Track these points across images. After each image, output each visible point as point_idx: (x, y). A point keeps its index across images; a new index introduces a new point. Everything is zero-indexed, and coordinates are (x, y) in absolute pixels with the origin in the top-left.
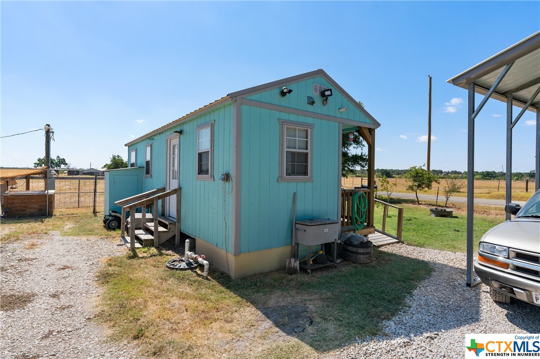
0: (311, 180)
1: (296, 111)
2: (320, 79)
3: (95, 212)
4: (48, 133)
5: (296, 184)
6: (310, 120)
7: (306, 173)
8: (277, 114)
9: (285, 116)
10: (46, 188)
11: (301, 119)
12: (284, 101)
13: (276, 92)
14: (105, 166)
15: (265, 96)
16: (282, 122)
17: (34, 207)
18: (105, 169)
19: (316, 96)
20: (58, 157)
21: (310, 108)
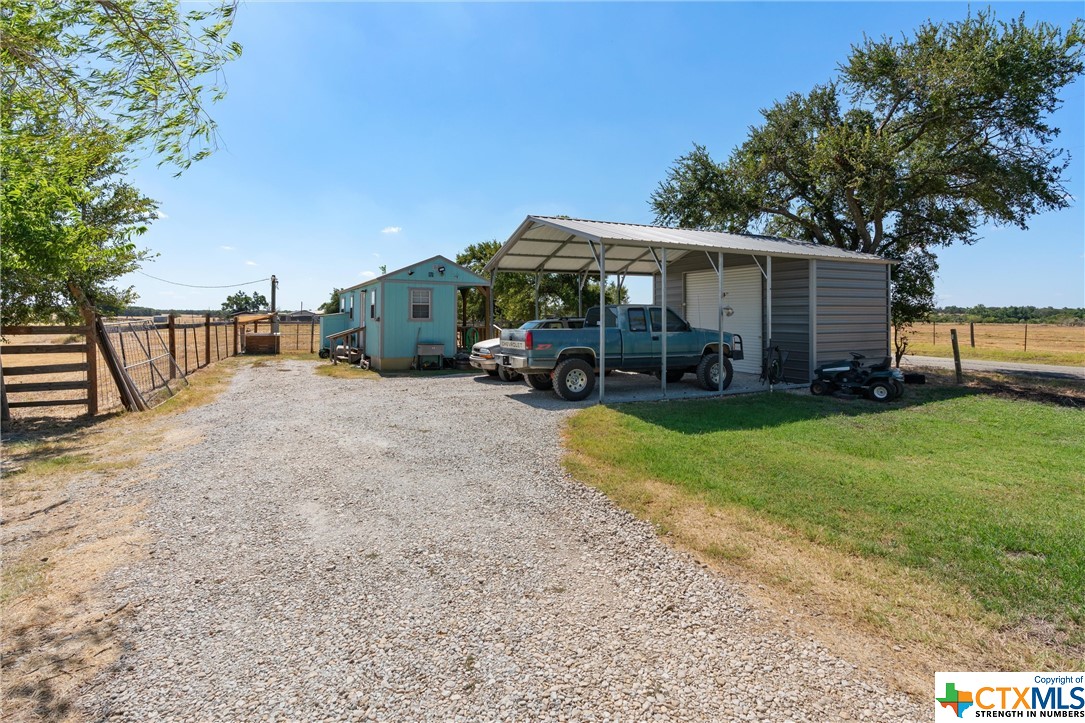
0: (432, 320)
1: (421, 282)
2: (438, 260)
3: (312, 352)
4: (274, 282)
5: (421, 323)
6: (430, 286)
7: (427, 317)
8: (407, 285)
9: (412, 285)
10: (272, 332)
11: (424, 286)
12: (412, 277)
13: (406, 274)
14: (323, 307)
15: (399, 276)
16: (410, 289)
17: (265, 346)
18: (322, 312)
19: (435, 271)
20: (256, 293)
21: (431, 279)
